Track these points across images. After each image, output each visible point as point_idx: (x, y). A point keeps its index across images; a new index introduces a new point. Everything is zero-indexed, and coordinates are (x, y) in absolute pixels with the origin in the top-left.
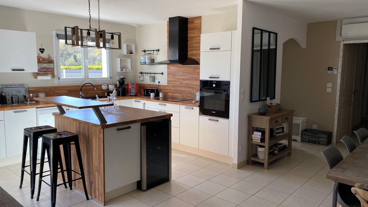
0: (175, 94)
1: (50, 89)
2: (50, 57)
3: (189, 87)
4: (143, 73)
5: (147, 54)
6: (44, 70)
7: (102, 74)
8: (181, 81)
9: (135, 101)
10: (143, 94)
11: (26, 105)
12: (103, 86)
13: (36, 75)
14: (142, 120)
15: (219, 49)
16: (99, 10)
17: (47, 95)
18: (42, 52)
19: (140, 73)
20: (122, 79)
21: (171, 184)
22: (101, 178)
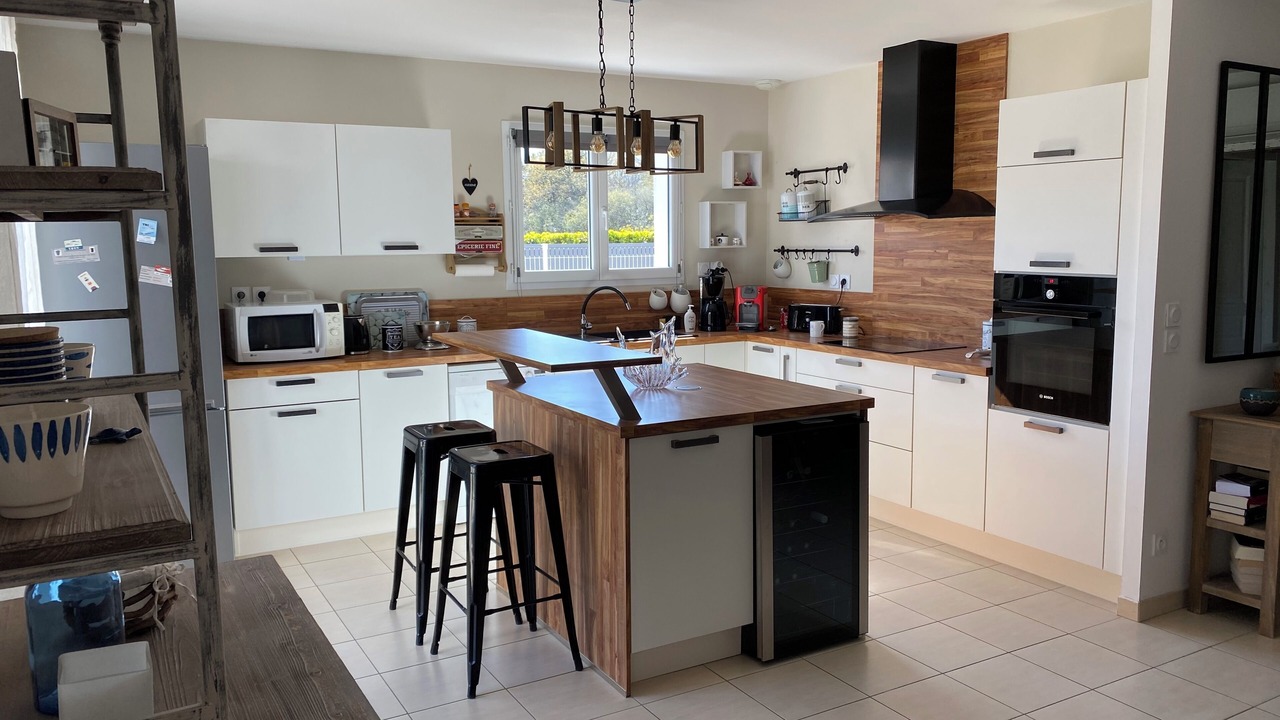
0: (901, 327)
1: (493, 305)
2: (492, 206)
3: (954, 300)
4: (788, 251)
5: (805, 183)
6: (476, 246)
7: (652, 258)
8: (926, 279)
9: (755, 348)
10: (786, 324)
11: (423, 354)
12: (652, 295)
13: (453, 261)
14: (758, 416)
15: (1073, 154)
16: (632, 45)
17: (483, 326)
18: (470, 190)
19: (779, 251)
20: (715, 272)
21: (866, 649)
22: (618, 602)
